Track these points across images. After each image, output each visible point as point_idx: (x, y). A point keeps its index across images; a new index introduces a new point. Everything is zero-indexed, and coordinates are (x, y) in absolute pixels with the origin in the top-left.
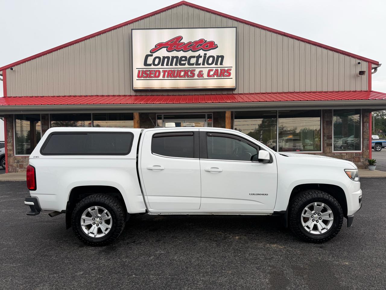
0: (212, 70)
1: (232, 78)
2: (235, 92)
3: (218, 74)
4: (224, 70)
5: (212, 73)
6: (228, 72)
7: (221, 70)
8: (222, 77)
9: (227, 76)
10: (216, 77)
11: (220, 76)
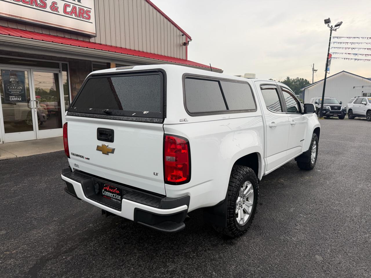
0: (69, 6)
1: (92, 23)
2: (92, 40)
3: (76, 13)
4: (83, 10)
5: (69, 9)
6: (87, 14)
7: (80, 9)
8: (82, 19)
9: (86, 18)
10: (74, 16)
11: (79, 16)
